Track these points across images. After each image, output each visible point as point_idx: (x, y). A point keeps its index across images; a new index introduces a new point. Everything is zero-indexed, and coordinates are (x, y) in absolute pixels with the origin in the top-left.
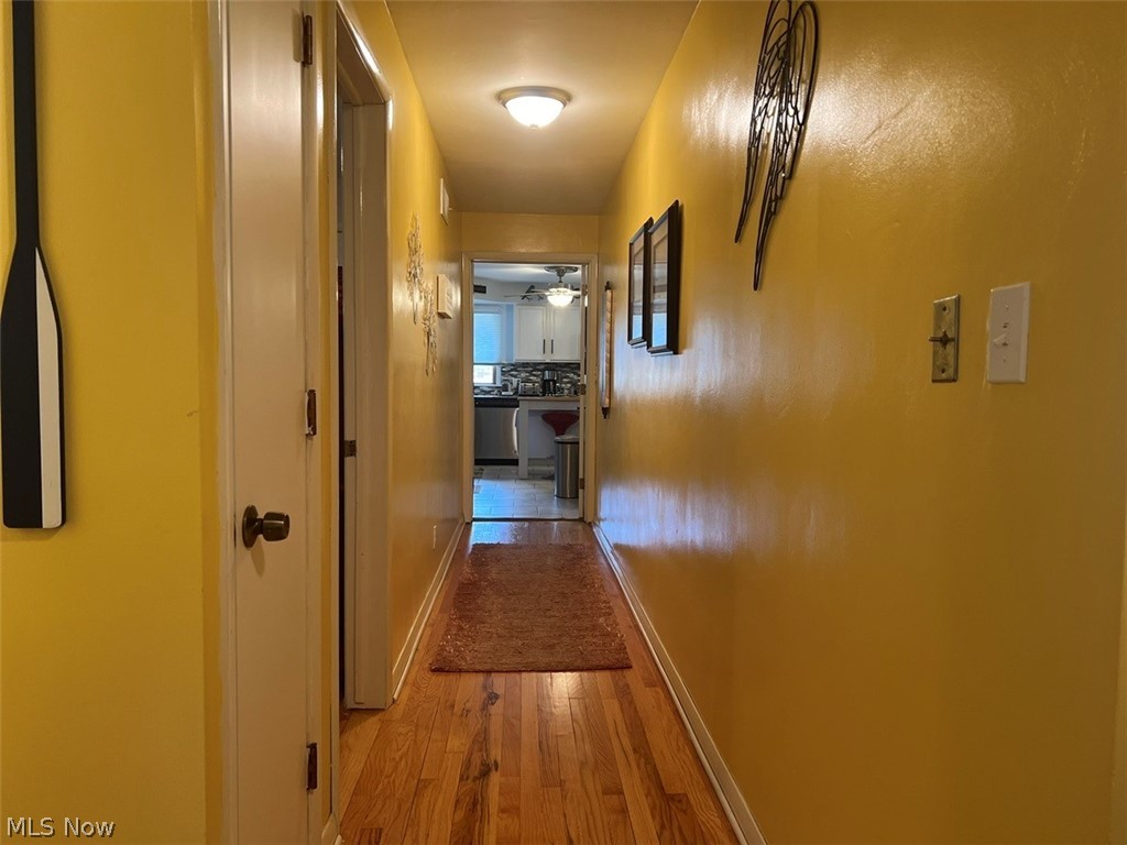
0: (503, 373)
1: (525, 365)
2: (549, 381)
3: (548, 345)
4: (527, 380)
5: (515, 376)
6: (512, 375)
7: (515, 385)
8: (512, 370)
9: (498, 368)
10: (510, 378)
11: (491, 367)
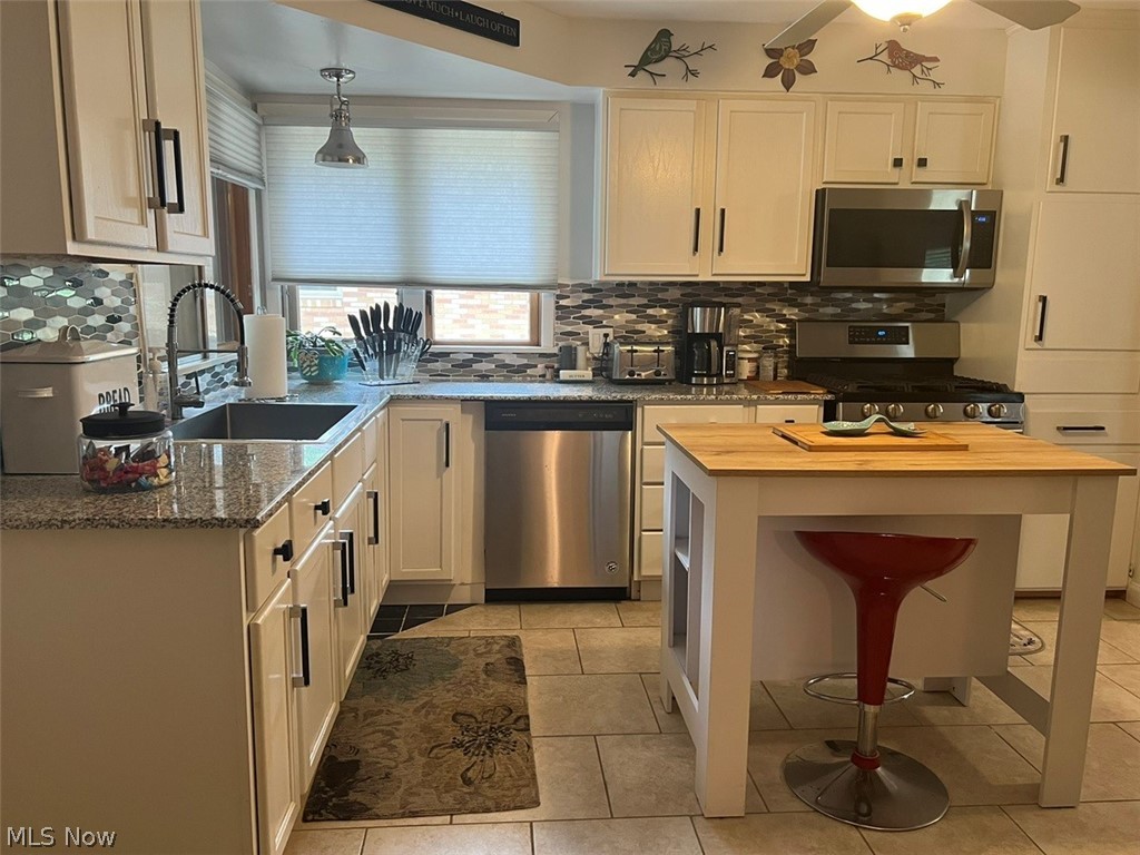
0: (562, 313)
1: (625, 290)
2: (705, 337)
3: (708, 227)
4: (630, 337)
5: (596, 323)
6: (589, 321)
7: (596, 347)
8: (586, 305)
9: (547, 300)
10: (582, 328)
11: (523, 298)
